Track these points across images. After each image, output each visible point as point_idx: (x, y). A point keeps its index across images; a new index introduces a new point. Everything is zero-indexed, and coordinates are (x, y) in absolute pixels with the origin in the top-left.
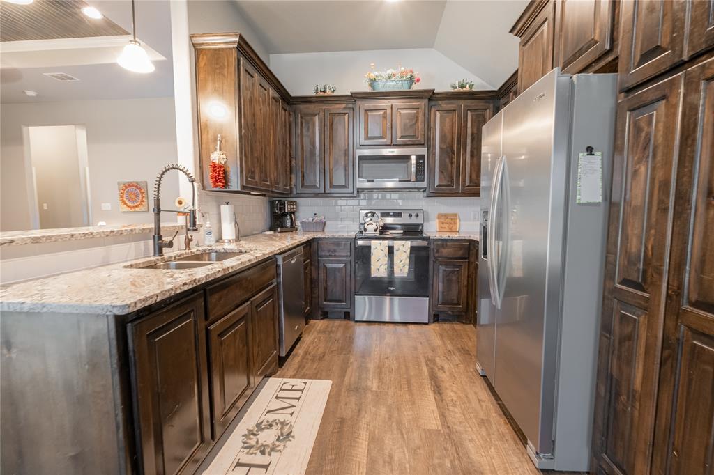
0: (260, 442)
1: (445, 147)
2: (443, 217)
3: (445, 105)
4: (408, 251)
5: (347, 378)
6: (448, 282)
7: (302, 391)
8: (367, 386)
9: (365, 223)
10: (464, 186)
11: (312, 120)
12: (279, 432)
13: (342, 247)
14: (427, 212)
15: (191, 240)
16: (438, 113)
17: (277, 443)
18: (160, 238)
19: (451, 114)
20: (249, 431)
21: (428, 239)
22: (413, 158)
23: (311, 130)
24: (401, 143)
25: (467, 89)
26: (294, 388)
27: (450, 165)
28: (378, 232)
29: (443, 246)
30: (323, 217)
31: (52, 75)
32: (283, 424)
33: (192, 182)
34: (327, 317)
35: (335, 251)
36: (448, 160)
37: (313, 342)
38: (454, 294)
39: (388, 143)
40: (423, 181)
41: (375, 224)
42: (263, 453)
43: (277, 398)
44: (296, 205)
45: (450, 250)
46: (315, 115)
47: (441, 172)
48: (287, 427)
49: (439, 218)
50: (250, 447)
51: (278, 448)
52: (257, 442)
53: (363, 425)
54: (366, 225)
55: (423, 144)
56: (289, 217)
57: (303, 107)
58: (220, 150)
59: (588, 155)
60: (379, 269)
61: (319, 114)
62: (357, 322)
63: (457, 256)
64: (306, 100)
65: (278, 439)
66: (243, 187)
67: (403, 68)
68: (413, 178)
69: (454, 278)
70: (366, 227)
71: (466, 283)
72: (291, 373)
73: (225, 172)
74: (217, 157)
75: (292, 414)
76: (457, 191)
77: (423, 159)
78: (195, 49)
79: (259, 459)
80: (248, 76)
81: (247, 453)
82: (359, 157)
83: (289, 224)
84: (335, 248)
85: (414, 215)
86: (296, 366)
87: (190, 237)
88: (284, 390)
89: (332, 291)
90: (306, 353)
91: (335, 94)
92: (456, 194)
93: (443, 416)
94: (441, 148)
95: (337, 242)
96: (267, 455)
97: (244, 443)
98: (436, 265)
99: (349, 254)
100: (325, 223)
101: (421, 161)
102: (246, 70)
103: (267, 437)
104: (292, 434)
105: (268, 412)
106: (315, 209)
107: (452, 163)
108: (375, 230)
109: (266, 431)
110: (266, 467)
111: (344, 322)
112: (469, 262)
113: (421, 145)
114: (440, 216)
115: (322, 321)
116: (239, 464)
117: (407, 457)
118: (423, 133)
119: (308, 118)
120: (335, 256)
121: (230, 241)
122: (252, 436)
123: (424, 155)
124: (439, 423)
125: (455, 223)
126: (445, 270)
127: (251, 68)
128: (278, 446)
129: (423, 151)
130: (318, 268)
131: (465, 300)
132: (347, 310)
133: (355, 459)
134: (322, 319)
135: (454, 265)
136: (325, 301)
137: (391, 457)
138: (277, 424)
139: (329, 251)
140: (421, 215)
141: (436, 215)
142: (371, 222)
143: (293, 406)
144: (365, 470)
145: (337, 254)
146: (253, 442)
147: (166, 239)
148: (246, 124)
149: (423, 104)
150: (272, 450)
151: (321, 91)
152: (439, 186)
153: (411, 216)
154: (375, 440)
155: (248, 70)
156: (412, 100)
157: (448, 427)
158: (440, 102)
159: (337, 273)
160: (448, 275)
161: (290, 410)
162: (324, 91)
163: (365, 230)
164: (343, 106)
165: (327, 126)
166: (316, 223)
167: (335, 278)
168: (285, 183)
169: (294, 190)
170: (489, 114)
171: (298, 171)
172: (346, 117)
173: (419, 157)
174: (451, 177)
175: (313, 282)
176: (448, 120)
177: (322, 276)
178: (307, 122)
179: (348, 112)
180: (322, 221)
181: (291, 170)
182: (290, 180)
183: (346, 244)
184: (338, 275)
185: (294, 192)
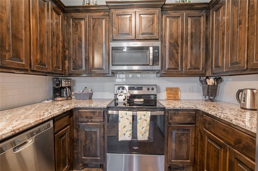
1: (173, 42)
2: (169, 90)
3: (172, 13)
4: (149, 119)
6: (179, 142)
9: (117, 94)
10: (186, 69)
11: (80, 23)
13: (97, 115)
14: (159, 87)
16: (167, 18)
19: (176, 20)
21: (164, 109)
22: (151, 49)
23: (79, 30)
24: (142, 38)
25: (187, 3)
27: (176, 54)
28: (126, 101)
29: (175, 114)
30: (90, 90)
35: (91, 118)
36: (175, 51)
38: (184, 152)
39: (133, 38)
41: (124, 95)
45: (181, 117)
46: (82, 19)
47: (170, 59)
49: (167, 91)
54: (118, 96)
55: (158, 39)
56: (65, 90)
57: (74, 15)
60: (125, 134)
61: (84, 19)
63: (187, 122)
64: (76, 9)
68: (151, 64)
69: (184, 139)
70: (118, 97)
71: (193, 143)
76: (182, 73)
77: (158, 49)
82: (112, 48)
84: (92, 115)
85: (150, 89)
89: (89, 148)
92: (181, 75)
94: (170, 43)
95: (94, 111)
98: (170, 128)
99: (102, 120)
100: (92, 94)
101: (156, 51)
106: (86, 85)
107: (177, 53)
108: (124, 100)
112: (195, 126)
113: (156, 40)
114: (168, 89)
118: (158, 31)
120: (92, 122)
123: (158, 47)
125: (178, 94)
126: (177, 133)
129: (158, 44)
130: (78, 131)
131: (193, 156)
132: (101, 163)
135: (184, 130)
136: (84, 156)
139: (87, 118)
140: (155, 89)
141: (165, 89)
142: (121, 94)
145: (93, 120)
149: (158, 11)
151: (87, 4)
152: (168, 69)
153: (148, 89)
156: (150, 9)
158: (169, 11)
159: (93, 134)
160: (179, 137)
162: (89, 4)
163: (117, 99)
164: (102, 13)
165: (90, 27)
166: (85, 94)
167: (92, 138)
168: (55, 65)
169: (67, 71)
170: (203, 20)
171: (70, 58)
172: (104, 21)
173: (155, 48)
174: (177, 63)
175: (73, 141)
176: (174, 23)
177: (82, 136)
178: (76, 25)
179: (105, 17)
180: (90, 92)
181: (64, 58)
182: (63, 64)
183: (100, 112)
184: (94, 136)
185: (67, 74)
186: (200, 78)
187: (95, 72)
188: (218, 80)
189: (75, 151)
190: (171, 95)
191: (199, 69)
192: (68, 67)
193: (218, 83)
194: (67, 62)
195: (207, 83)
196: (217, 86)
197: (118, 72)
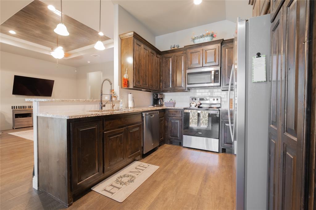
0: (122, 180)
5: (166, 167)
7: (146, 168)
8: (173, 172)
11: (169, 60)
12: (130, 179)
13: (178, 113)
15: (114, 106)
16: (226, 49)
17: (127, 182)
18: (102, 104)
20: (120, 176)
22: (213, 72)
23: (168, 64)
24: (207, 66)
26: (144, 166)
28: (197, 107)
31: (93, 56)
32: (133, 177)
33: (111, 84)
34: (172, 144)
35: (175, 114)
37: (160, 152)
39: (201, 66)
40: (218, 82)
41: (195, 103)
42: (121, 184)
43: (136, 168)
44: (163, 95)
46: (170, 57)
48: (133, 178)
50: (118, 181)
51: (126, 184)
52: (121, 180)
53: (162, 185)
55: (218, 65)
56: (160, 101)
57: (166, 55)
58: (127, 74)
59: (257, 57)
62: (184, 147)
64: (167, 52)
65: (128, 181)
66: (134, 87)
67: (207, 32)
68: (213, 82)
70: (192, 104)
72: (146, 161)
73: (128, 81)
74: (125, 76)
75: (137, 175)
78: (121, 39)
79: (119, 185)
80: (138, 46)
81: (116, 183)
82: (188, 73)
83: (160, 104)
84: (175, 113)
86: (149, 159)
87: (114, 105)
88: (140, 166)
89: (174, 132)
90: (156, 155)
91: (179, 48)
93: (201, 190)
95: (177, 111)
96: (121, 185)
97: (117, 179)
99: (181, 116)
100: (175, 103)
101: (217, 73)
102: (137, 44)
103: (125, 180)
104: (134, 181)
105: (130, 172)
106: (171, 97)
108: (195, 106)
109: (126, 178)
110: (119, 188)
111: (178, 147)
115: (169, 145)
116: (112, 185)
117: (174, 200)
119: (167, 59)
120: (175, 117)
121: (131, 108)
122: (120, 178)
123: (218, 70)
124: (197, 193)
126: (228, 126)
127: (139, 43)
128: (127, 183)
129: (218, 68)
130: (168, 122)
132: (180, 141)
133: (152, 195)
134: (170, 144)
136: (171, 136)
137: (167, 199)
138: (131, 176)
139: (173, 114)
142: (194, 102)
143: (140, 172)
144: (153, 200)
145: (176, 116)
146: (120, 180)
147: (103, 104)
148: (136, 64)
149: (218, 46)
150: (124, 184)
152: (227, 85)
153: (214, 100)
154: (164, 191)
155: (138, 44)
157: (200, 195)
158: (228, 44)
161: (137, 173)
162: (174, 48)
163: (191, 106)
164: (182, 52)
165: (175, 61)
166: (171, 103)
167: (175, 126)
168: (156, 86)
169: (161, 89)
171: (163, 81)
172: (183, 57)
175: (166, 128)
177: (170, 125)
178: (167, 61)
179: (184, 54)
180: (174, 102)
181: (160, 81)
182: (160, 85)
183: (179, 112)
184: (176, 125)
185: (161, 90)
187: (177, 89)
189: (166, 133)
192: (162, 87)
194: (161, 83)
197: (192, 88)
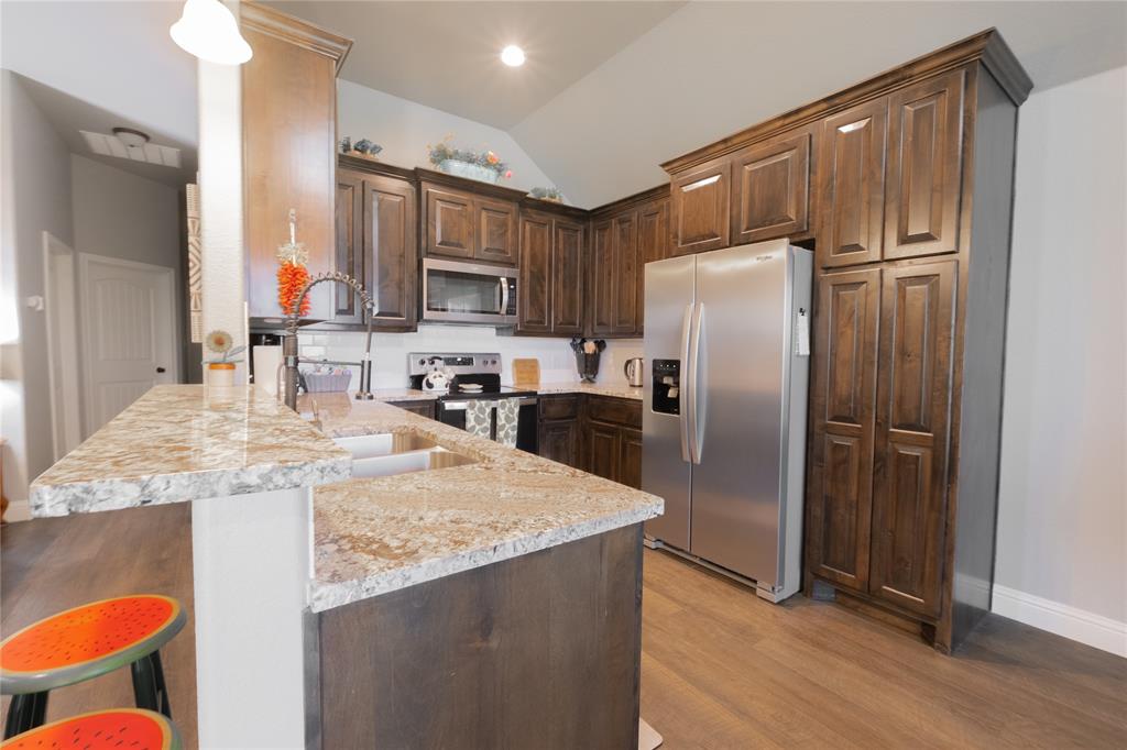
1: (535, 270)
2: (522, 364)
3: (534, 215)
9: (428, 375)
10: (556, 322)
14: (503, 357)
16: (526, 223)
19: (541, 229)
22: (504, 281)
24: (487, 259)
25: (556, 200)
27: (540, 294)
29: (550, 403)
36: (538, 288)
39: (470, 256)
40: (515, 314)
46: (347, 187)
47: (532, 303)
49: (516, 365)
55: (514, 264)
58: (296, 240)
59: (801, 315)
63: (565, 415)
68: (504, 310)
74: (291, 254)
76: (549, 330)
77: (514, 283)
82: (428, 270)
85: (489, 362)
92: (548, 333)
94: (531, 272)
101: (513, 287)
107: (543, 292)
112: (577, 421)
113: (511, 265)
114: (517, 362)
118: (514, 248)
123: (515, 279)
129: (514, 273)
140: (498, 362)
141: (512, 361)
142: (439, 373)
149: (513, 208)
152: (529, 322)
153: (486, 363)
156: (500, 201)
163: (430, 386)
170: (580, 236)
173: (511, 281)
174: (542, 311)
176: (538, 236)
186: (574, 340)
188: (601, 345)
190: (525, 375)
191: (575, 324)
193: (600, 351)
195: (583, 349)
196: (599, 355)
